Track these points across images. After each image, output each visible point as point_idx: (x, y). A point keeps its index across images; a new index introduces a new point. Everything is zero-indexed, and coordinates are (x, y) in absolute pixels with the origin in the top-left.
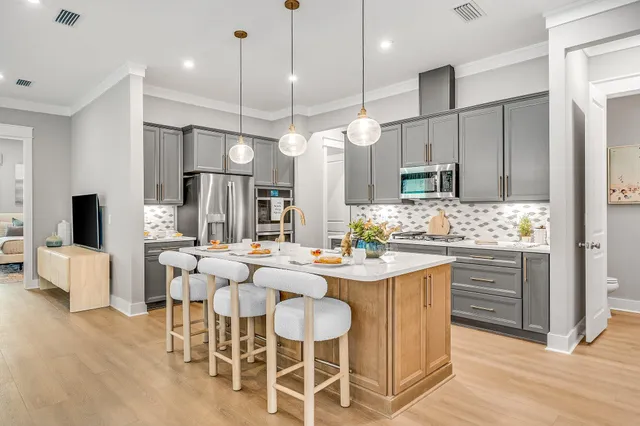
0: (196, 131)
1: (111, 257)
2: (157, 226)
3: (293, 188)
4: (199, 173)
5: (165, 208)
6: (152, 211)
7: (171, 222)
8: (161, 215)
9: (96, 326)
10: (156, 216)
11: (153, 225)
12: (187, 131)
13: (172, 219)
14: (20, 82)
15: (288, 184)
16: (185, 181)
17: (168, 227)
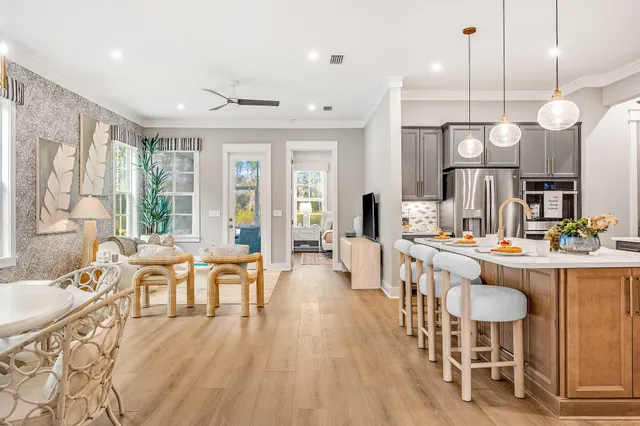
0: (452, 127)
1: (382, 247)
2: (421, 221)
3: (578, 178)
4: (453, 168)
5: (428, 204)
6: (417, 207)
7: (434, 218)
8: (424, 210)
9: (365, 301)
10: (420, 211)
11: (416, 220)
12: (444, 128)
13: (435, 214)
14: (326, 108)
15: (572, 174)
16: (445, 177)
17: (431, 222)
